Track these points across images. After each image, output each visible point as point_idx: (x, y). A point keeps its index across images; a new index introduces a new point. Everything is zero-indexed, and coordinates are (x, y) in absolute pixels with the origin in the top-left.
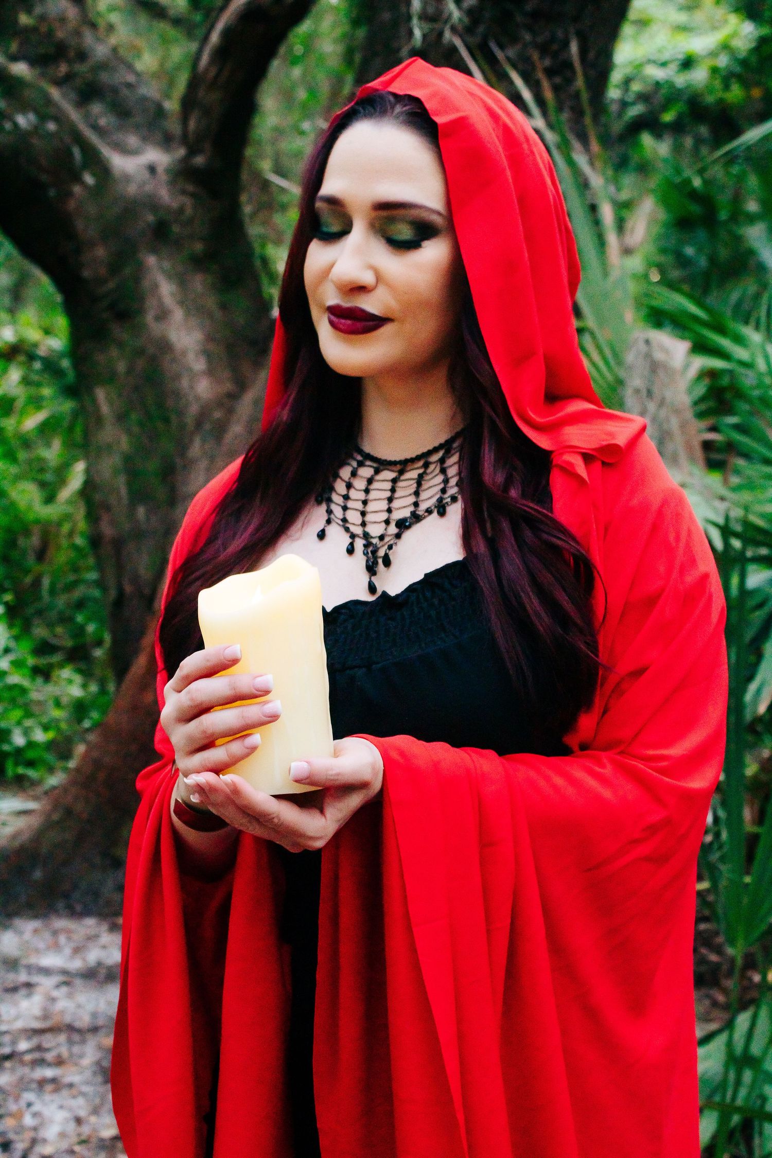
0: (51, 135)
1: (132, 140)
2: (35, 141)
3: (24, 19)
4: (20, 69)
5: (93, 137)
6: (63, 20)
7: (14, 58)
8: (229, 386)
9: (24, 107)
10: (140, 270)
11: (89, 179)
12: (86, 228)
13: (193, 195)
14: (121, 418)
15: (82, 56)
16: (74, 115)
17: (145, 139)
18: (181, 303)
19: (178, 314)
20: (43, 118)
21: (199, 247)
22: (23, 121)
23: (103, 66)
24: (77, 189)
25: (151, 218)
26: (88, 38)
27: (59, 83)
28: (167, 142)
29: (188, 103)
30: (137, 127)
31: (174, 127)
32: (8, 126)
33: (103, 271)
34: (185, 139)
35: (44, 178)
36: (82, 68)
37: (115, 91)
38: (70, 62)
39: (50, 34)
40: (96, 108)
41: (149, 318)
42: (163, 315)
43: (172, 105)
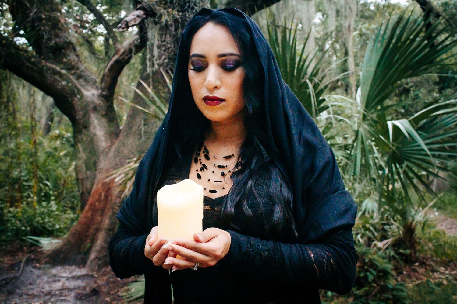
0: (70, 86)
1: (89, 88)
2: (66, 88)
3: (65, 60)
4: (64, 71)
5: (80, 87)
6: (74, 60)
7: (62, 69)
8: (110, 144)
9: (64, 80)
10: (90, 117)
11: (78, 96)
12: (78, 107)
13: (103, 101)
14: (84, 150)
15: (78, 69)
16: (76, 82)
17: (92, 88)
18: (99, 125)
19: (98, 128)
20: (68, 82)
21: (104, 112)
22: (64, 83)
23: (83, 71)
24: (76, 99)
25: (92, 106)
26: (80, 65)
27: (72, 75)
28: (97, 88)
29: (102, 81)
30: (90, 85)
31: (98, 84)
32: (60, 84)
33: (81, 117)
34: (101, 89)
35: (68, 96)
36: (78, 71)
37: (85, 77)
38: (75, 70)
39: (71, 63)
40: (81, 80)
41: (92, 128)
42: (95, 127)
43: (98, 80)
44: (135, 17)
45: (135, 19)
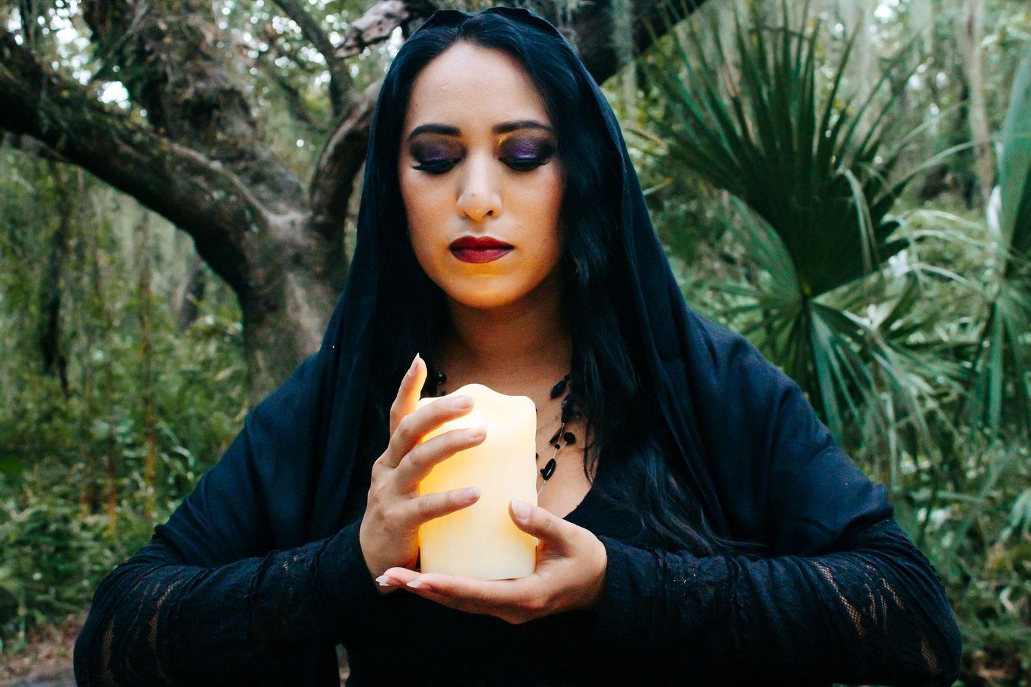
0: (233, 203)
1: (282, 206)
2: (226, 208)
3: (220, 136)
4: (216, 165)
5: (258, 205)
6: (243, 136)
7: (213, 159)
9: (219, 187)
10: (284, 282)
11: (255, 229)
12: (253, 257)
13: (317, 239)
14: (271, 369)
15: (254, 157)
16: (247, 192)
17: (289, 206)
18: (308, 301)
19: (306, 308)
20: (229, 193)
21: (319, 269)
22: (217, 195)
23: (266, 163)
24: (247, 234)
25: (291, 252)
26: (258, 148)
27: (239, 173)
28: (302, 207)
29: (315, 186)
30: (285, 199)
31: (306, 197)
32: (207, 198)
33: (262, 282)
34: (313, 208)
35: (228, 228)
36: (253, 165)
37: (272, 177)
38: (246, 160)
39: (235, 144)
40: (262, 188)
41: (289, 309)
42: (297, 308)
43: (305, 186)
44: (379, 18)
45: (380, 23)
